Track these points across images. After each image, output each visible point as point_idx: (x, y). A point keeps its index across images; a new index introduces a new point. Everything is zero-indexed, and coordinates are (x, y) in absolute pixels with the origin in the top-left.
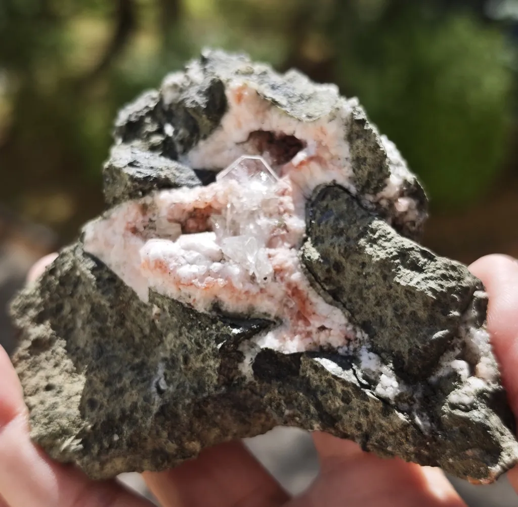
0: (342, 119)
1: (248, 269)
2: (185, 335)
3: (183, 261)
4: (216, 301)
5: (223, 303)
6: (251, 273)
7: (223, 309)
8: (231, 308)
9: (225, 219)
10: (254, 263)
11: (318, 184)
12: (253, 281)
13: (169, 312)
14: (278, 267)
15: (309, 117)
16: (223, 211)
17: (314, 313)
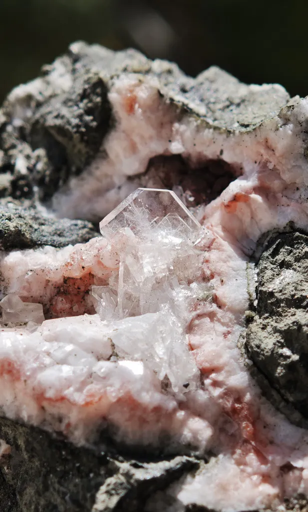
0: (300, 124)
1: (156, 370)
2: (54, 489)
3: (47, 360)
4: (105, 426)
5: (118, 428)
6: (161, 377)
7: (118, 439)
8: (131, 436)
9: (115, 293)
10: (166, 358)
11: (264, 230)
12: (166, 390)
13: (26, 450)
14: (207, 365)
15: (243, 125)
16: (111, 281)
17: (272, 442)
